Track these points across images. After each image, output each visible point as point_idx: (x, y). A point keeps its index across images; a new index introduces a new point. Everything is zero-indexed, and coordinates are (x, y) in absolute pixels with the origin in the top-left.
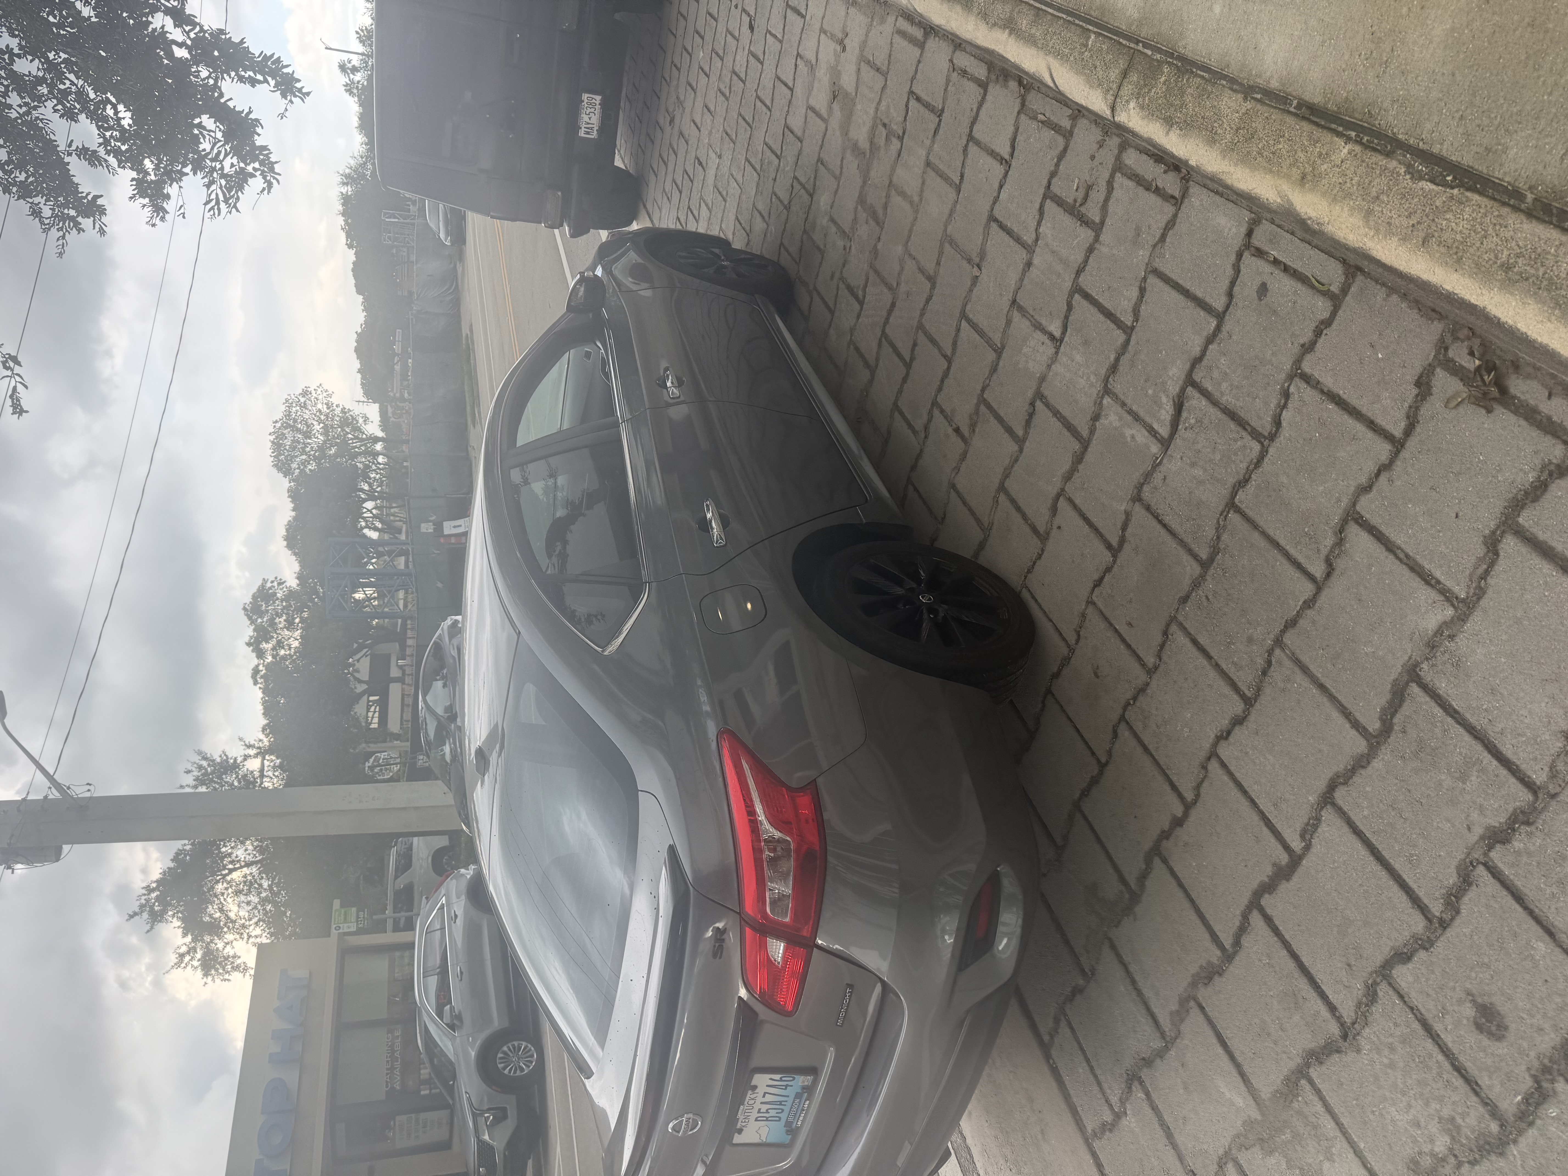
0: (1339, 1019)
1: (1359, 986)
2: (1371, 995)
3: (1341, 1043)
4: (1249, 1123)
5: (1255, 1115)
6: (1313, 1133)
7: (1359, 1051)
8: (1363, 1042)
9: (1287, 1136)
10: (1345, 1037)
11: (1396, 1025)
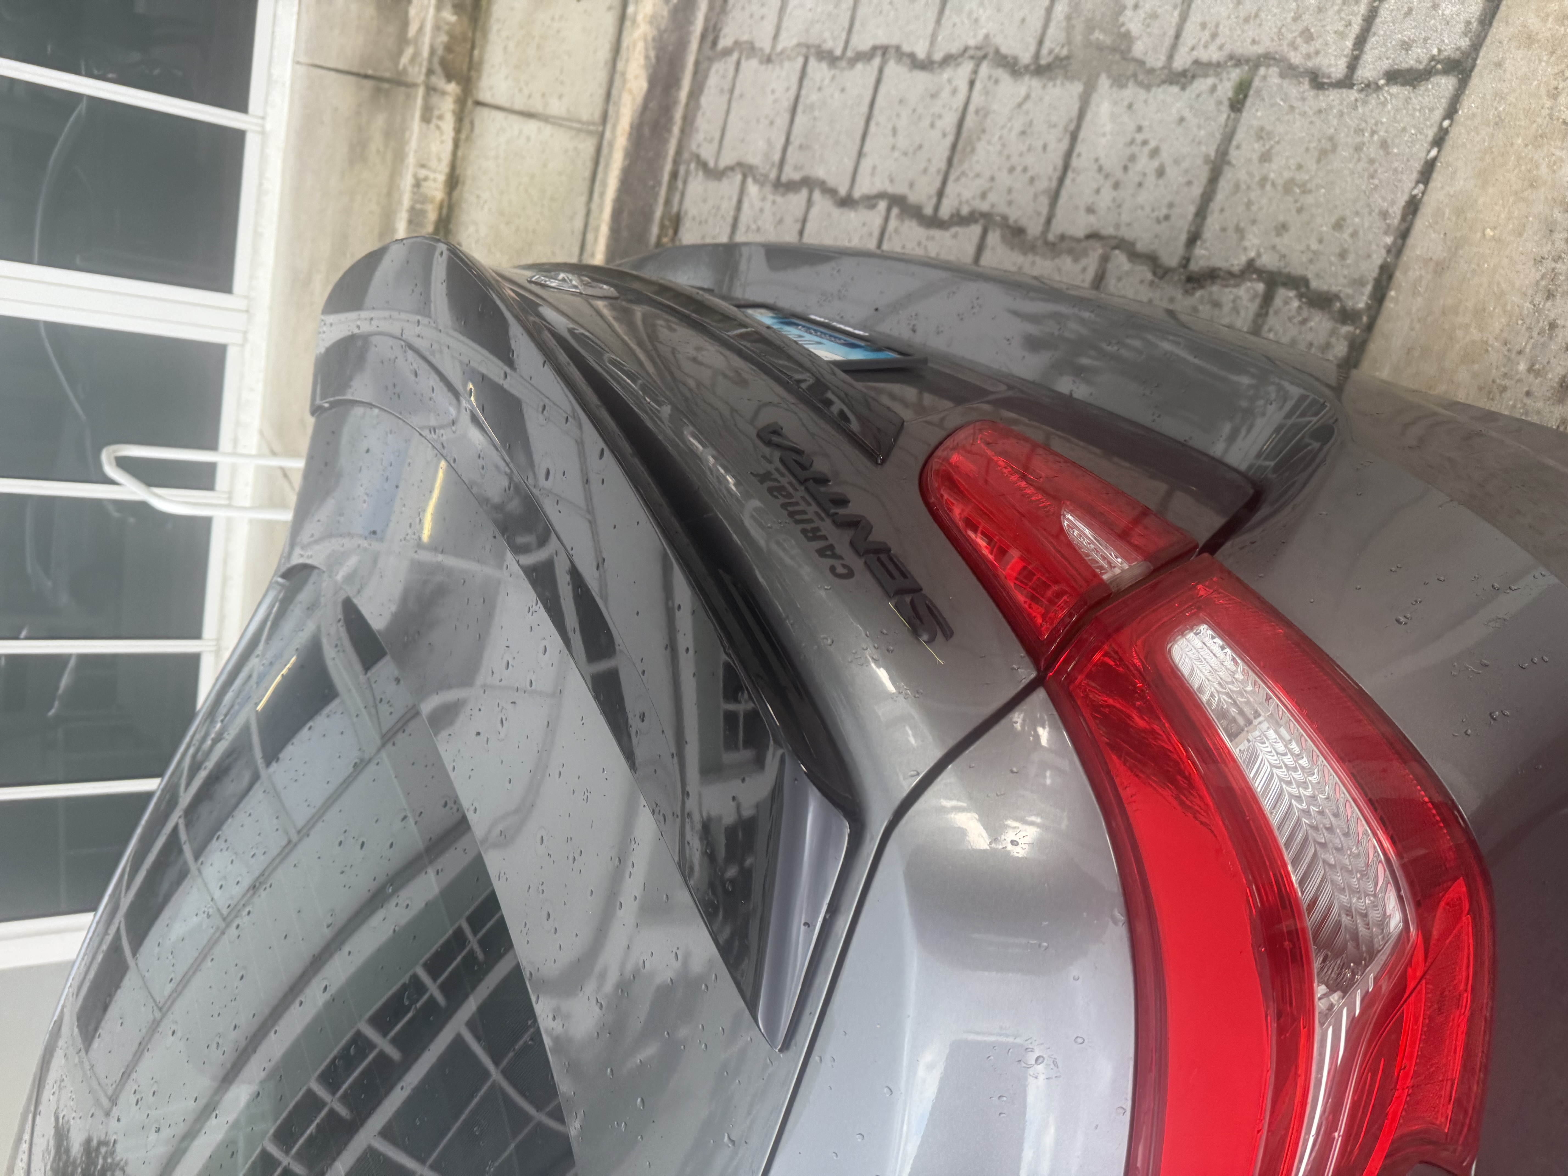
0: (975, 72)
1: (946, 75)
2: (949, 60)
3: (991, 56)
4: (1119, 82)
5: (1104, 82)
6: (1074, 15)
7: (987, 36)
8: (980, 37)
9: (1098, 35)
10: (985, 57)
11: (954, 25)
